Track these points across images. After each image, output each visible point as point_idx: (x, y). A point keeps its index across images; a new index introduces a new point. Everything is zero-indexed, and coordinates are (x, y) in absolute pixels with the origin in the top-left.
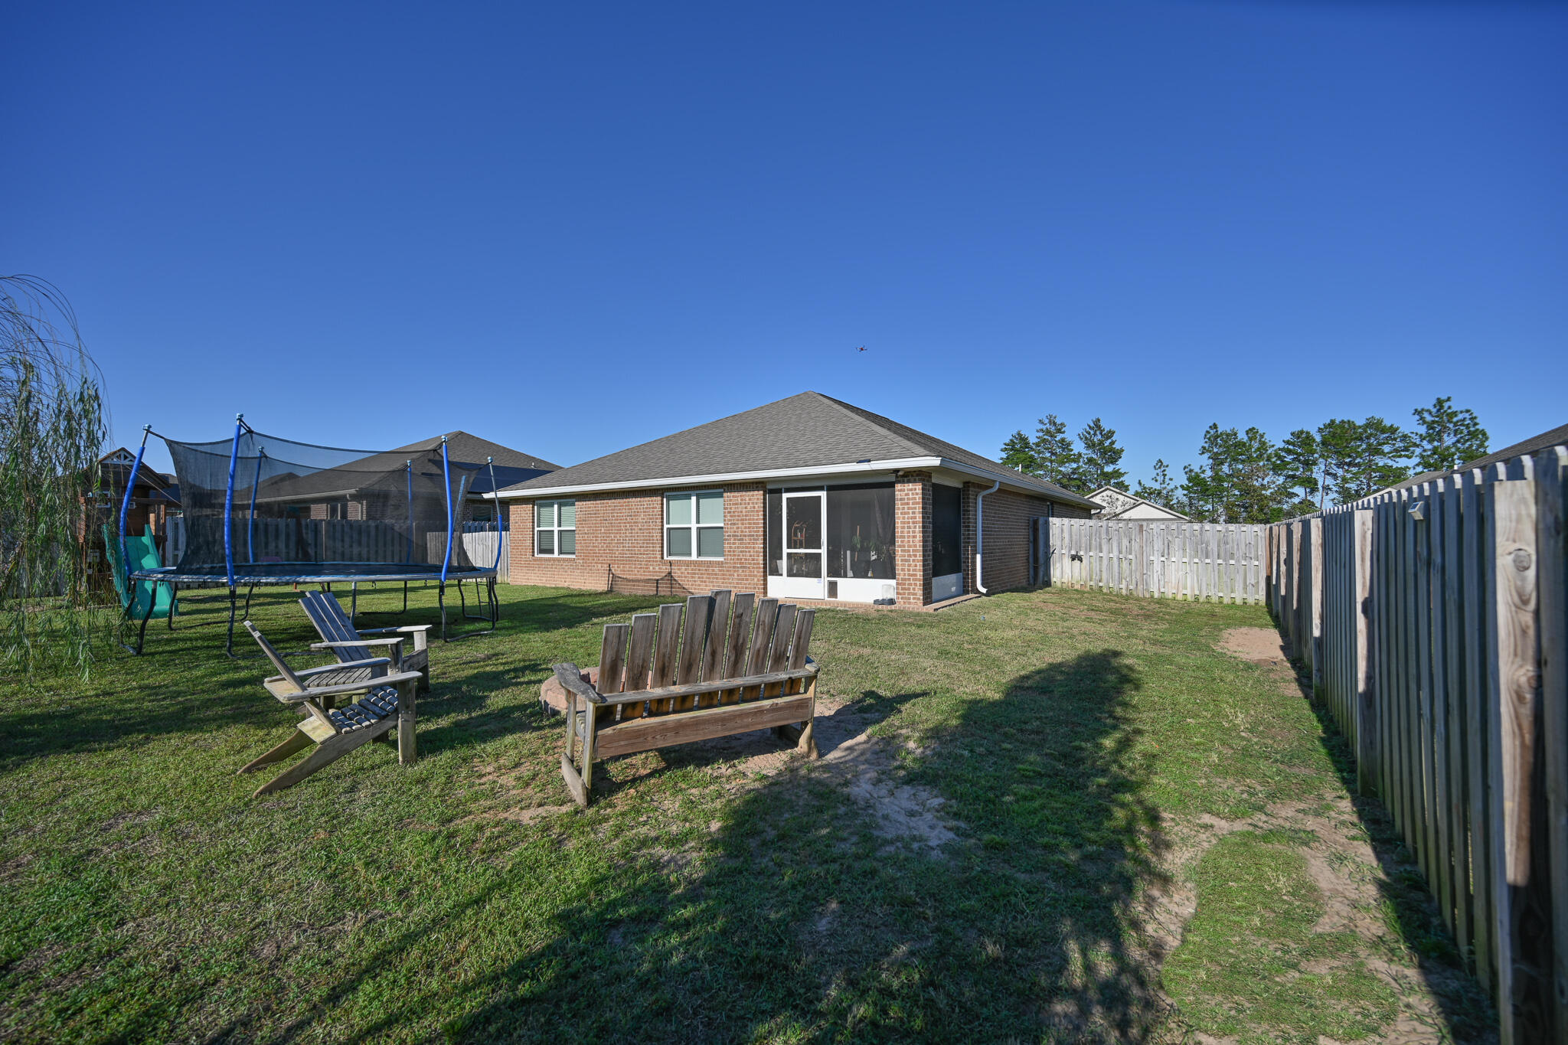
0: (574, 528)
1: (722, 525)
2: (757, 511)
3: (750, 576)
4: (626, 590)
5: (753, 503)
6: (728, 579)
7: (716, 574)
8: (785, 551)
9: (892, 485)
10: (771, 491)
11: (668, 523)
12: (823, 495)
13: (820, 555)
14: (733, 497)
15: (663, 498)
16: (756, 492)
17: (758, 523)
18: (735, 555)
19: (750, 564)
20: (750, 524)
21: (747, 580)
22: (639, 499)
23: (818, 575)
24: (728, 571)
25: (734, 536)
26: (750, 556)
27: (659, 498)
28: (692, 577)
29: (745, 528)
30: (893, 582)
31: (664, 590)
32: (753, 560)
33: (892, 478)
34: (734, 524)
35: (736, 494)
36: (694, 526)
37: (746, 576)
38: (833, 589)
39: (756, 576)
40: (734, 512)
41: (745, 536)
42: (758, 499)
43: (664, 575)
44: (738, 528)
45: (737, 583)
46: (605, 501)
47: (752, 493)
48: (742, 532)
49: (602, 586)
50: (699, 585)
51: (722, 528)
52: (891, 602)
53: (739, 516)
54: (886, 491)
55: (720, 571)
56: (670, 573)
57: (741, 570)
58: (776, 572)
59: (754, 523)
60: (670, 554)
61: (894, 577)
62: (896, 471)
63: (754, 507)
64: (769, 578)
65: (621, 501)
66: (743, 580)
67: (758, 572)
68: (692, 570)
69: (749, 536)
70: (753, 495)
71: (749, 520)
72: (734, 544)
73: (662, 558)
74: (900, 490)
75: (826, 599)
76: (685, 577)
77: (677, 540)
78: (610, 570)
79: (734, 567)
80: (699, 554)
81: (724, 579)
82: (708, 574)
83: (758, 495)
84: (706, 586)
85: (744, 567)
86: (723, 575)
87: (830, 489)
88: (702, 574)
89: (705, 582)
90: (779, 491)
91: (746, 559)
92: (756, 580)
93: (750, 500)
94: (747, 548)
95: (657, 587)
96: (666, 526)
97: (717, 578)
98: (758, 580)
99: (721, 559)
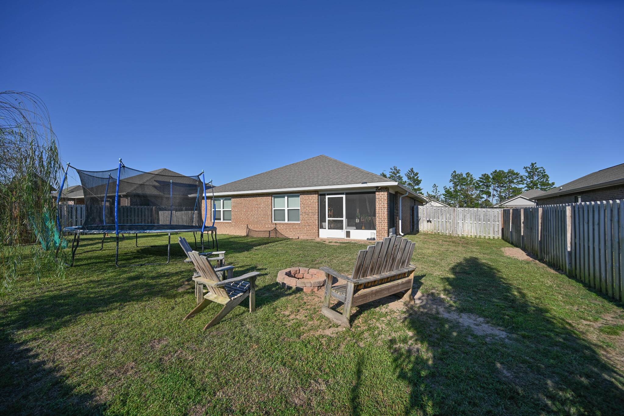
0: (231, 210)
2: (315, 203)
3: (312, 229)
4: (255, 235)
5: (313, 200)
6: (302, 230)
7: (297, 228)
8: (327, 219)
9: (374, 193)
10: (321, 195)
11: (274, 208)
12: (344, 196)
13: (343, 220)
14: (304, 197)
15: (272, 197)
16: (315, 195)
17: (316, 208)
18: (305, 221)
19: (312, 224)
20: (312, 208)
21: (311, 231)
22: (261, 198)
23: (341, 228)
24: (302, 227)
25: (304, 213)
26: (312, 221)
27: (271, 197)
28: (286, 230)
29: (310, 210)
30: (375, 231)
31: (273, 235)
32: (313, 222)
33: (375, 190)
34: (305, 208)
35: (306, 196)
36: (286, 209)
37: (310, 229)
38: (348, 234)
39: (315, 229)
40: (305, 203)
41: (310, 213)
42: (316, 198)
43: (273, 229)
44: (306, 210)
45: (307, 232)
46: (245, 198)
47: (313, 195)
48: (308, 211)
49: (244, 233)
50: (289, 233)
51: (299, 209)
52: (374, 239)
53: (307, 205)
54: (371, 195)
55: (298, 227)
56: (275, 228)
57: (308, 227)
58: (322, 227)
59: (314, 208)
60: (275, 220)
61: (375, 229)
62: (377, 187)
63: (314, 201)
64: (320, 230)
65: (253, 198)
66: (309, 231)
67: (316, 227)
68: (286, 227)
69: (311, 213)
70: (313, 196)
71: (312, 206)
72: (305, 216)
73: (272, 222)
74: (377, 195)
75: (345, 238)
76: (283, 230)
77: (279, 214)
78: (247, 227)
79: (305, 226)
80: (288, 220)
81: (300, 230)
82: (293, 228)
83: (316, 196)
84: (292, 233)
85: (309, 226)
86: (300, 229)
87: (347, 194)
88: (290, 228)
89: (292, 232)
90: (324, 195)
91: (310, 222)
92: (315, 230)
93: (312, 198)
94: (310, 218)
95: (270, 234)
96: (273, 209)
97: (297, 230)
98: (316, 231)
99: (299, 222)
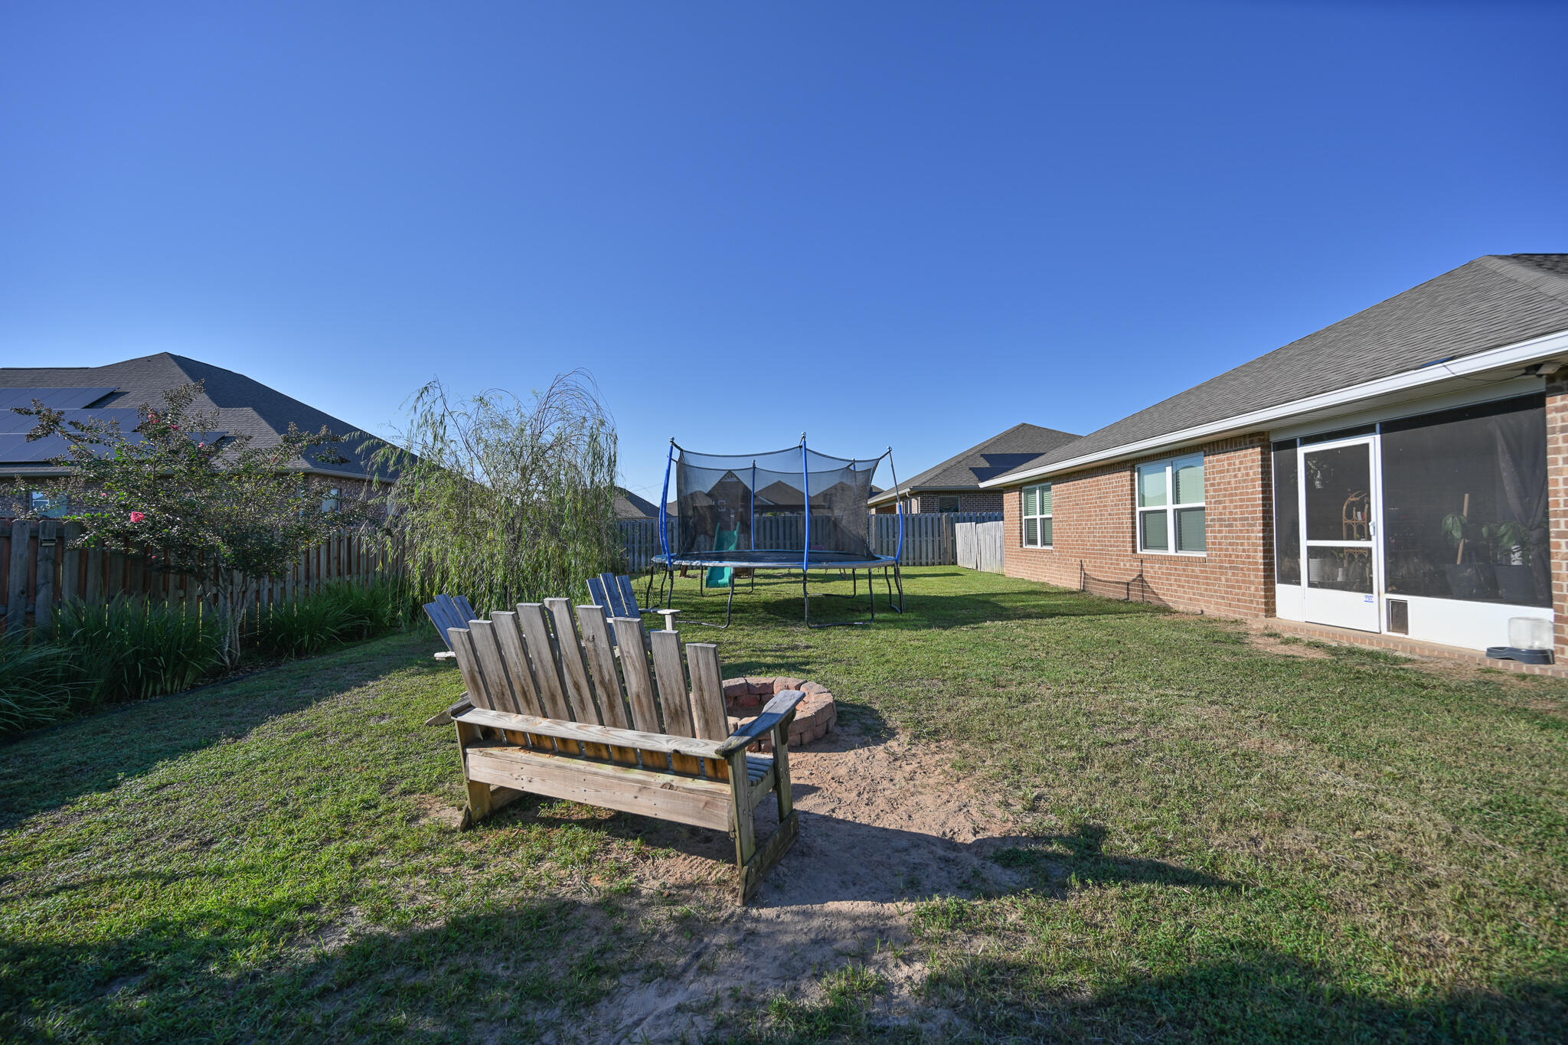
0: (1053, 516)
1: (1202, 504)
2: (1253, 480)
3: (1244, 582)
4: (1097, 591)
5: (1246, 468)
6: (1214, 585)
7: (1197, 577)
8: (1304, 543)
9: (1537, 402)
10: (1281, 446)
11: (1141, 505)
12: (1374, 442)
13: (1370, 550)
14: (1217, 461)
15: (1133, 471)
16: (1250, 451)
17: (1255, 499)
18: (1221, 550)
19: (1243, 563)
20: (1242, 500)
21: (1240, 588)
22: (1107, 476)
23: (1365, 586)
24: (1212, 573)
25: (1220, 520)
26: (1244, 551)
27: (1129, 473)
28: (1167, 579)
29: (1236, 507)
30: (1547, 614)
31: (1136, 596)
32: (1248, 557)
33: (1540, 386)
34: (1220, 502)
35: (1221, 456)
36: (1170, 507)
37: (1237, 581)
38: (1398, 617)
39: (1252, 582)
40: (1219, 484)
41: (1235, 520)
42: (1253, 461)
43: (1135, 574)
44: (1225, 508)
45: (1226, 592)
46: (1077, 482)
47: (1244, 452)
48: (1231, 513)
49: (1075, 585)
50: (1176, 591)
51: (1203, 509)
52: (1543, 657)
53: (1226, 489)
54: (1524, 416)
55: (1202, 572)
56: (1141, 576)
57: (1230, 572)
58: (1292, 577)
59: (1249, 500)
60: (1145, 546)
61: (1547, 602)
62: (1532, 367)
63: (1248, 474)
64: (1281, 589)
65: (1091, 479)
66: (1233, 587)
67: (1256, 576)
68: (1167, 569)
69: (1241, 519)
70: (1245, 456)
71: (1241, 494)
72: (1220, 532)
73: (1134, 551)
74: (1557, 410)
75: (1384, 631)
76: (1160, 578)
77: (1149, 529)
78: (1082, 566)
79: (1221, 567)
80: (1179, 546)
81: (1208, 584)
82: (1187, 576)
83: (1252, 456)
84: (1185, 592)
85: (1237, 568)
86: (1207, 578)
87: (1387, 428)
88: (1179, 575)
89: (1183, 587)
90: (1291, 445)
91: (1237, 556)
92: (1253, 588)
93: (1241, 463)
94: (1238, 538)
95: (1128, 589)
96: (1138, 509)
97: (1198, 583)
98: (1257, 590)
99: (1203, 555)
